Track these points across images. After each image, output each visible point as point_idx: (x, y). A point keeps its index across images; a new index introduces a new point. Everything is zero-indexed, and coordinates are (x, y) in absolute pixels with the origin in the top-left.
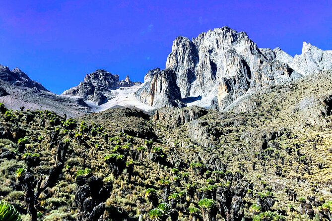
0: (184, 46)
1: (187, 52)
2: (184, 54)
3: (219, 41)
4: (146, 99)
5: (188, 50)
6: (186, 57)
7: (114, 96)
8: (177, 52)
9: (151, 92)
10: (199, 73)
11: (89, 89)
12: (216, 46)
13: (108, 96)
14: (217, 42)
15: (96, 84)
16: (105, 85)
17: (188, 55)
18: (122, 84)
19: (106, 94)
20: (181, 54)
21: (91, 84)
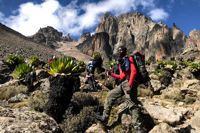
0: (109, 20)
1: (112, 24)
2: (109, 25)
3: (135, 20)
4: (87, 51)
5: (112, 23)
6: (111, 28)
7: (60, 47)
8: (104, 24)
9: (92, 47)
10: (122, 39)
11: (42, 38)
12: (132, 23)
13: (56, 45)
14: (134, 21)
15: (47, 36)
16: (53, 38)
17: (112, 27)
18: (64, 39)
19: (54, 44)
20: (108, 25)
21: (43, 35)
